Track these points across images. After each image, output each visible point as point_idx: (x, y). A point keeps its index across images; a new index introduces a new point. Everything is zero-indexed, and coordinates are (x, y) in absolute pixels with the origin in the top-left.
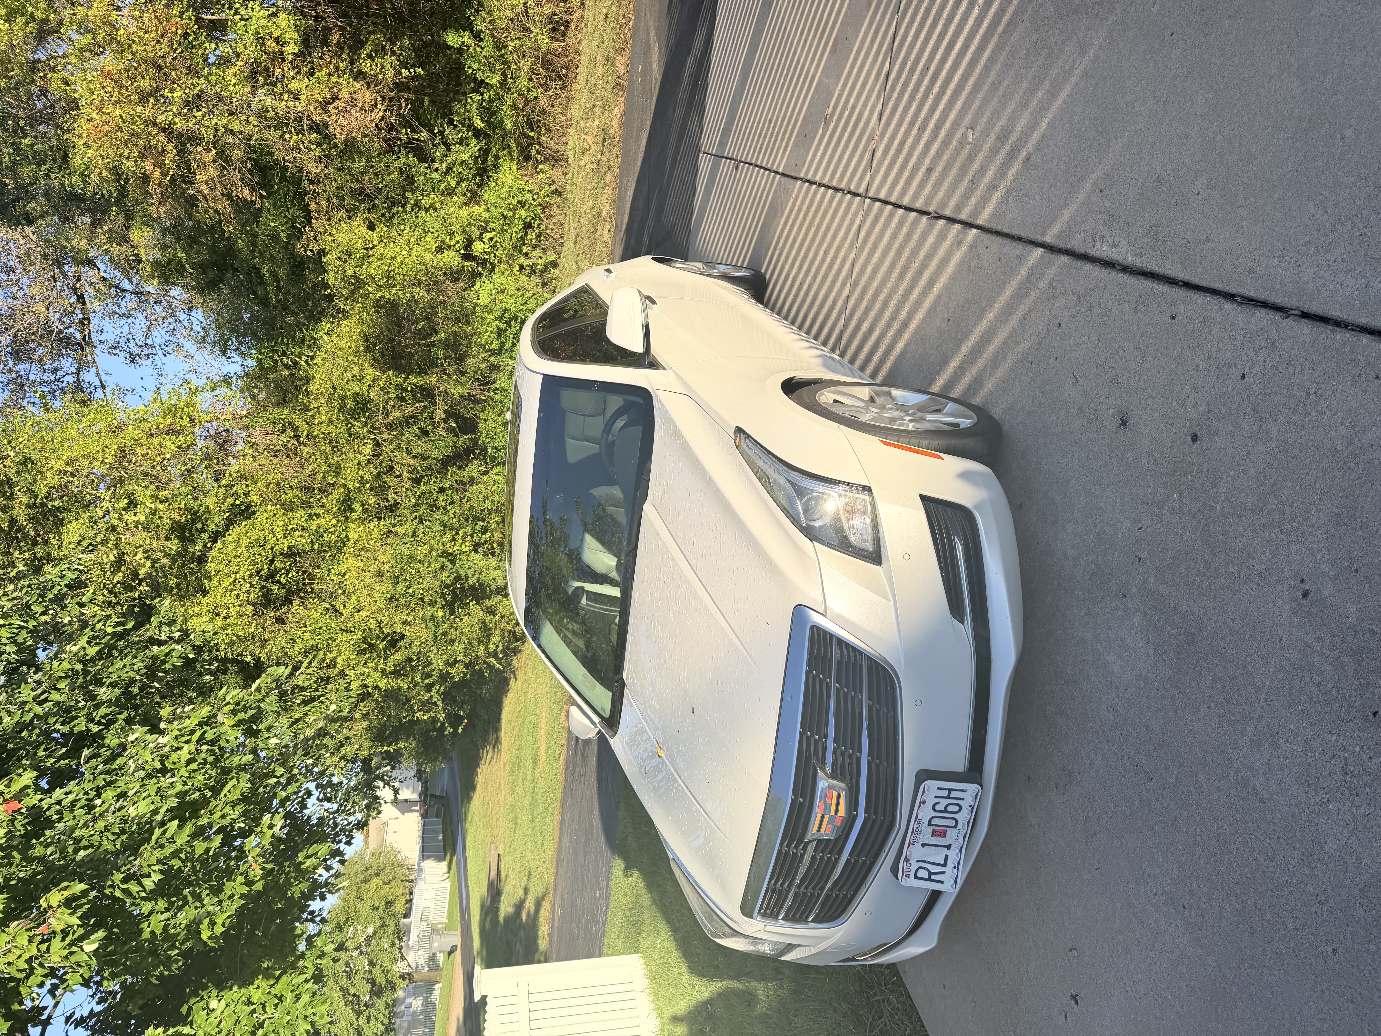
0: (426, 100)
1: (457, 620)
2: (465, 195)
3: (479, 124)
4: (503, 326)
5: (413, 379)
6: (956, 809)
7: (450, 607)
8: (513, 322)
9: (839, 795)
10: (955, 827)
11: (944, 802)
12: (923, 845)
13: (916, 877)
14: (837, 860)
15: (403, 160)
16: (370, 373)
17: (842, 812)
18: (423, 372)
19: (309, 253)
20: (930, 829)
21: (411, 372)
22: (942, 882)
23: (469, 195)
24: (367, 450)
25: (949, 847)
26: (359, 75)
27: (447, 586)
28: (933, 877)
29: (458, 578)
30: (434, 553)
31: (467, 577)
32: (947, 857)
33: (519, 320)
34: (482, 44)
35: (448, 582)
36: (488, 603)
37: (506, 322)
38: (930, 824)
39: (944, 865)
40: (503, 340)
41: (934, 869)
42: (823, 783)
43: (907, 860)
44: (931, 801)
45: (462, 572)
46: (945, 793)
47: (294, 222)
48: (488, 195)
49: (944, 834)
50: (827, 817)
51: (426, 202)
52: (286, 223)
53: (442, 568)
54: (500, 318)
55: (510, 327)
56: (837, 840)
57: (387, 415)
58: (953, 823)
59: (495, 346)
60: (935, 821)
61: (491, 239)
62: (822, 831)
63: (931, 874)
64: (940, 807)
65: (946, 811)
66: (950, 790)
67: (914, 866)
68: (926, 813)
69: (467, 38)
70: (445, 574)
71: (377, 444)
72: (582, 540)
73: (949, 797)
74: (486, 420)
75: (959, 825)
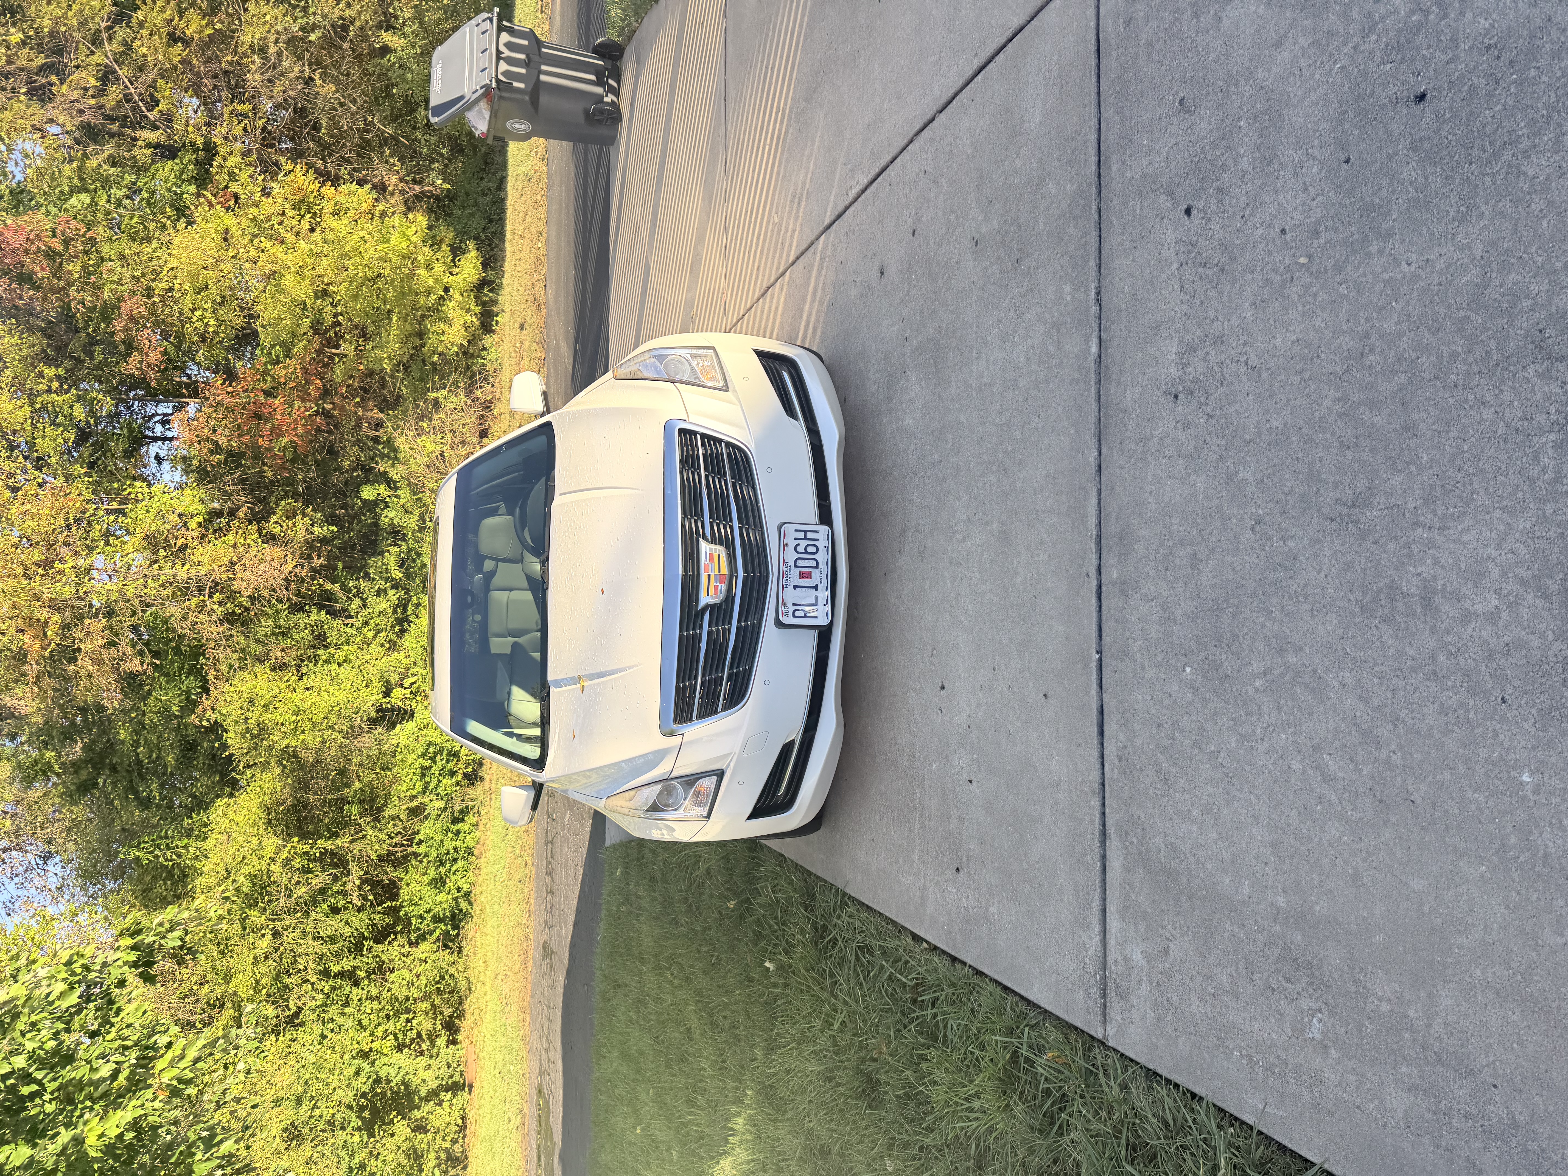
0: (340, 565)
1: (379, 1145)
2: (382, 646)
3: (397, 574)
4: (427, 763)
5: (322, 845)
6: (813, 549)
7: (368, 1128)
8: (438, 758)
9: (719, 558)
10: (817, 567)
11: (803, 544)
12: (795, 587)
13: (794, 616)
14: (729, 627)
15: (313, 617)
16: (271, 843)
17: (725, 571)
18: (335, 835)
19: (205, 723)
20: (798, 570)
21: (320, 835)
22: (816, 617)
23: (387, 646)
24: (263, 944)
25: (816, 588)
26: (271, 539)
27: (364, 1095)
28: (809, 615)
29: (378, 1081)
30: (347, 1056)
31: (389, 1081)
32: (816, 598)
33: (445, 752)
34: (399, 492)
35: (365, 1088)
36: (416, 1114)
37: (431, 758)
38: (796, 566)
39: (816, 604)
40: (427, 779)
41: (807, 608)
42: (705, 547)
43: (784, 604)
44: (792, 544)
45: (382, 1074)
46: (802, 535)
47: (188, 693)
48: (408, 641)
49: (808, 576)
50: (712, 577)
51: (340, 655)
52: (180, 695)
53: (357, 1073)
54: (424, 754)
55: (435, 762)
56: (725, 602)
57: (290, 896)
58: (814, 564)
59: (419, 786)
60: (800, 563)
61: (412, 684)
62: (711, 596)
63: (806, 613)
64: (801, 549)
65: (806, 552)
66: (806, 532)
67: (792, 609)
68: (791, 556)
69: (382, 490)
70: (362, 1079)
71: (276, 934)
73: (805, 539)
74: (408, 885)
75: (820, 566)
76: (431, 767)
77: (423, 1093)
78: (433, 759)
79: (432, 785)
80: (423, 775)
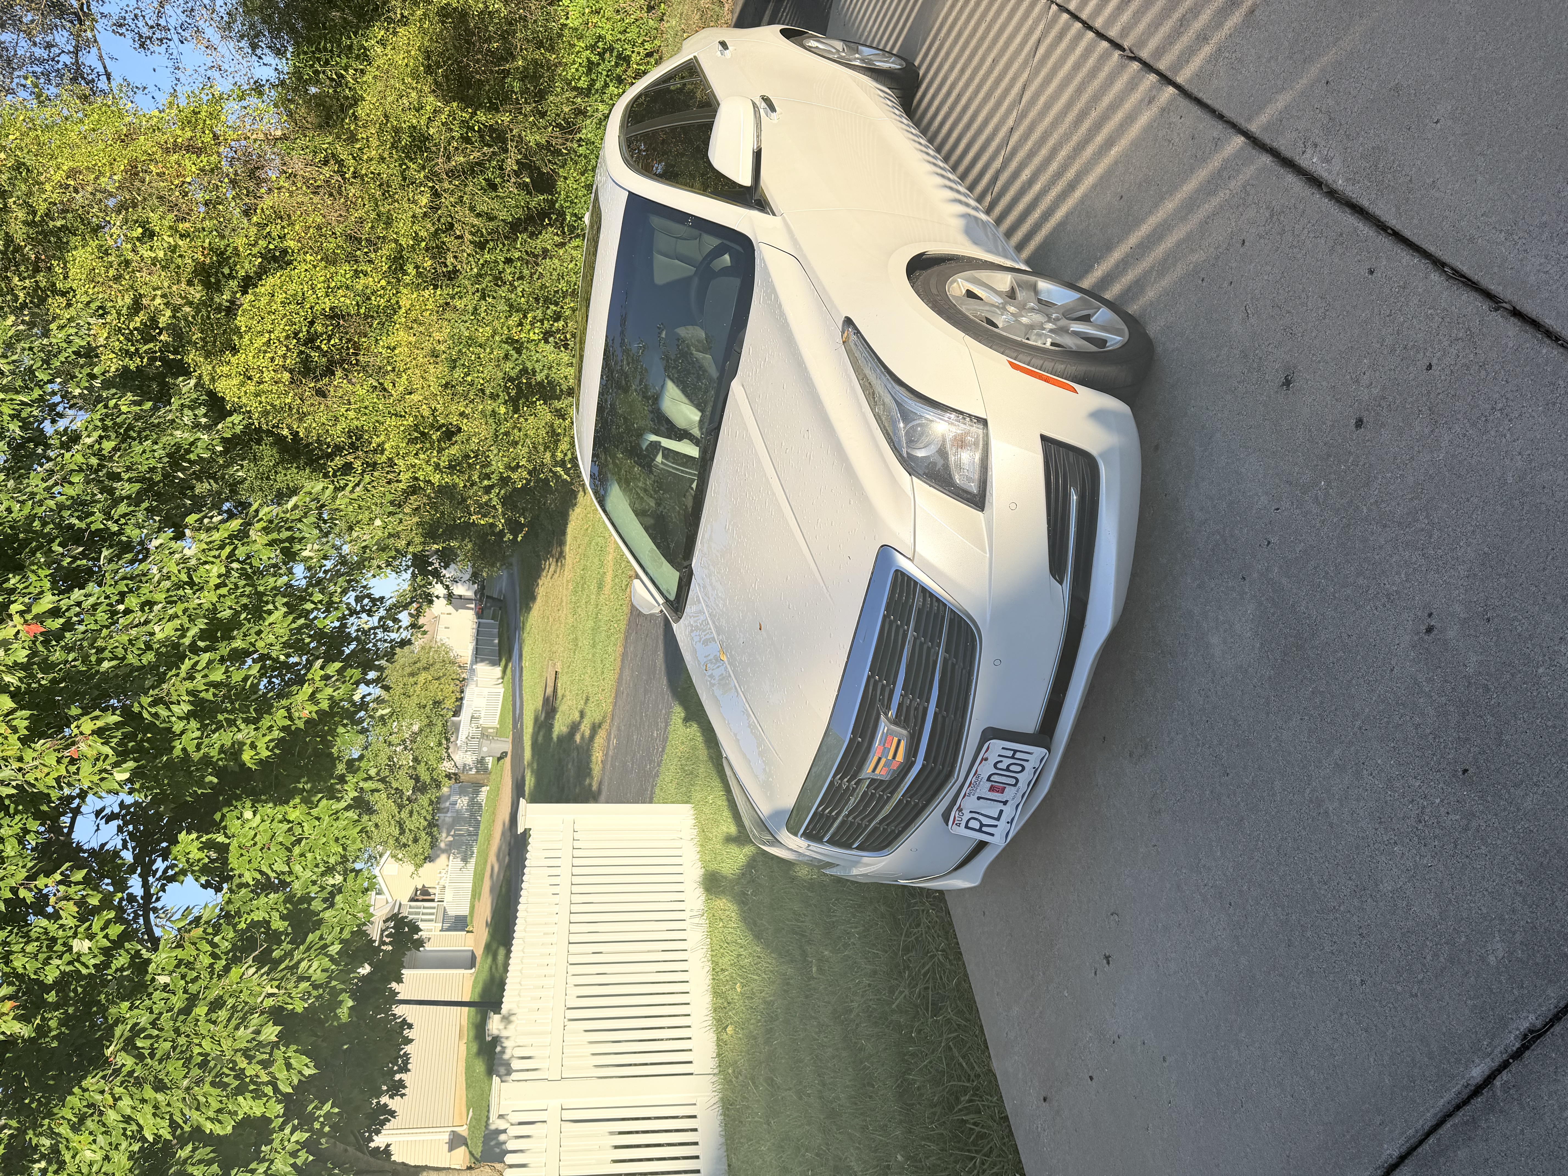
1: (522, 420)
4: (595, 58)
5: (481, 116)
6: (1018, 768)
7: (514, 403)
8: (607, 55)
9: (899, 742)
10: (1015, 785)
11: (1008, 761)
12: (979, 798)
13: (967, 827)
14: (889, 799)
16: (431, 101)
17: (900, 757)
18: (494, 108)
20: (989, 784)
21: (479, 106)
22: (992, 835)
24: (424, 200)
25: (1005, 803)
27: (511, 380)
28: (984, 829)
29: (524, 371)
30: (497, 338)
31: (534, 372)
32: (1001, 812)
33: (615, 53)
35: (513, 374)
36: (557, 404)
37: (599, 54)
38: (989, 779)
39: (998, 819)
40: (594, 76)
41: (985, 821)
42: (884, 726)
43: (960, 809)
44: (993, 759)
45: (529, 365)
46: (1010, 753)
49: (1002, 791)
50: (883, 761)
53: (507, 357)
54: (593, 47)
55: (604, 60)
56: (891, 782)
57: (449, 159)
58: (1013, 781)
59: (583, 83)
60: (994, 778)
62: (877, 772)
63: (982, 825)
64: (1002, 766)
65: (1007, 769)
66: (1015, 751)
67: (967, 816)
68: (986, 769)
70: (510, 364)
71: (436, 194)
72: (663, 386)
73: (1013, 757)
74: (566, 178)
75: (1019, 784)
76: (599, 64)
77: (564, 387)
78: (601, 55)
79: (598, 85)
80: (589, 71)
